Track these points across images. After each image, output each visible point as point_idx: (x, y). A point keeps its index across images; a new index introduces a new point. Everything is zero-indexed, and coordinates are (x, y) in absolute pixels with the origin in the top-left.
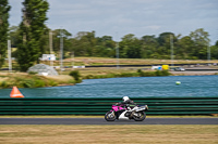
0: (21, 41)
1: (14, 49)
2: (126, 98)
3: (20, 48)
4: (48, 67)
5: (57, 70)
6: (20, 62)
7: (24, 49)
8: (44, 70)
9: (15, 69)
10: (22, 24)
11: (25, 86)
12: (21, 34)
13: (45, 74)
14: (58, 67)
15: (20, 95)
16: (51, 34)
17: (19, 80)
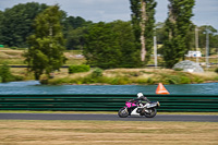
0: (167, 38)
1: (160, 46)
2: (140, 95)
3: (166, 45)
4: (194, 64)
5: (203, 67)
6: (165, 58)
7: (170, 46)
8: (190, 66)
9: (161, 65)
10: (168, 20)
11: (171, 82)
12: (167, 30)
13: (190, 71)
14: (203, 64)
15: (166, 92)
16: (196, 30)
17: (165, 77)
